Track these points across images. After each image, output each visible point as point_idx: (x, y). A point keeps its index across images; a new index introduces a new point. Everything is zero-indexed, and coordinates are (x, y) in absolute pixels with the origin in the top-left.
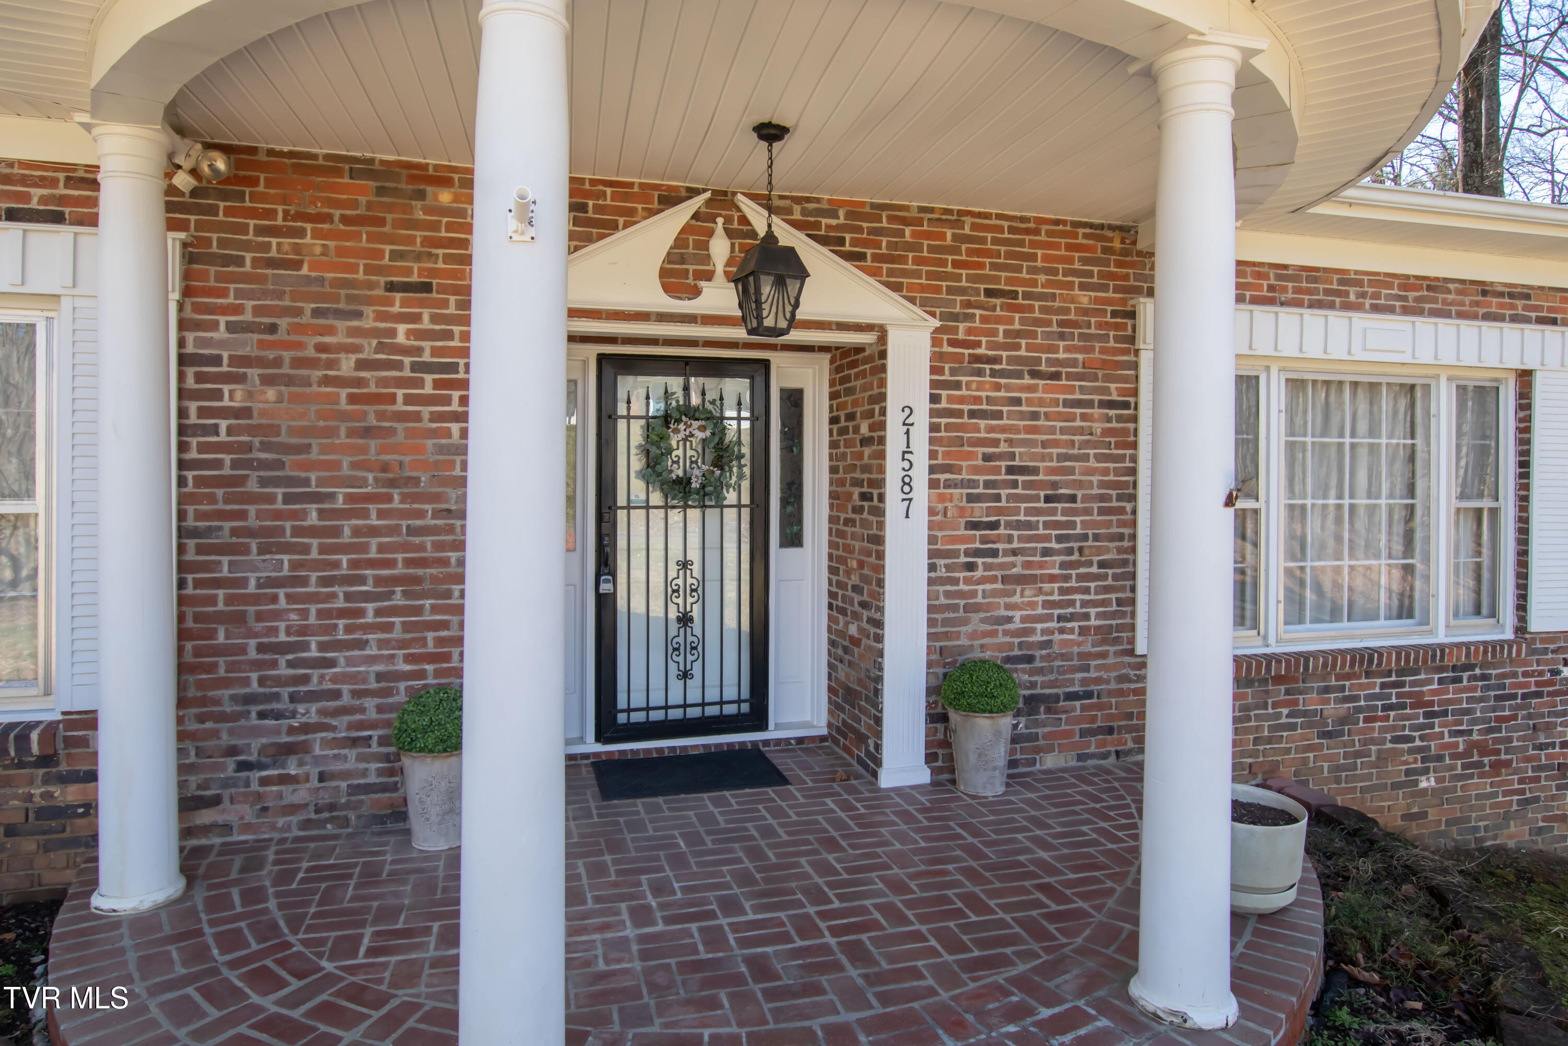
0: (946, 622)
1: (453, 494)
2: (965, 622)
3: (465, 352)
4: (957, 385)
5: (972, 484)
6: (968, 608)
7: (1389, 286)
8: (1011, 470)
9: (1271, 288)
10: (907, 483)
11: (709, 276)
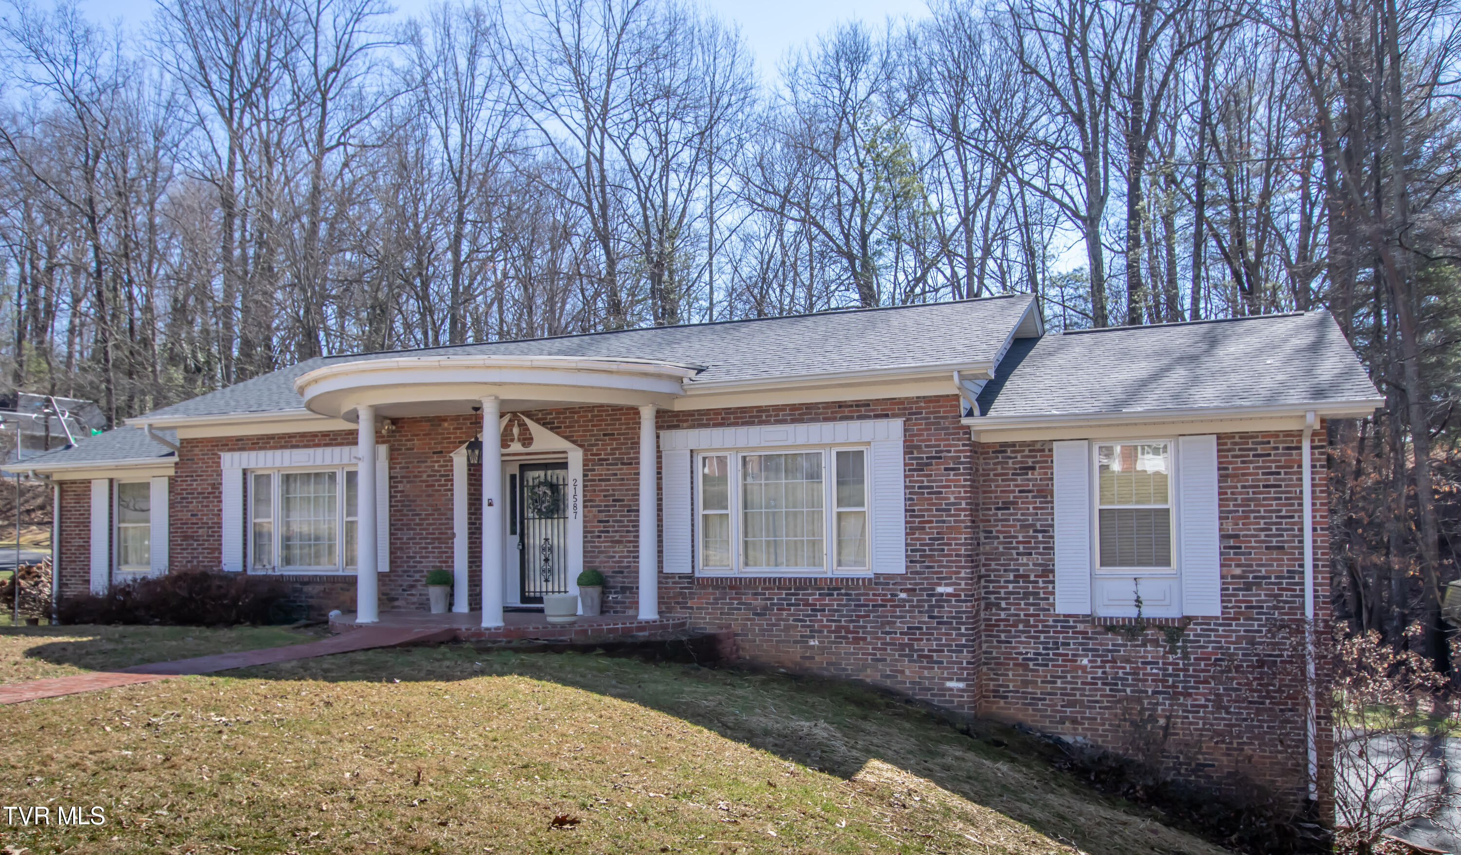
0: (591, 557)
1: (449, 513)
2: (597, 557)
3: (452, 470)
4: (594, 470)
5: (600, 506)
6: (599, 552)
7: (785, 410)
8: (614, 501)
9: (723, 419)
10: (575, 506)
11: (512, 440)
